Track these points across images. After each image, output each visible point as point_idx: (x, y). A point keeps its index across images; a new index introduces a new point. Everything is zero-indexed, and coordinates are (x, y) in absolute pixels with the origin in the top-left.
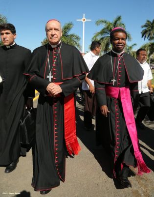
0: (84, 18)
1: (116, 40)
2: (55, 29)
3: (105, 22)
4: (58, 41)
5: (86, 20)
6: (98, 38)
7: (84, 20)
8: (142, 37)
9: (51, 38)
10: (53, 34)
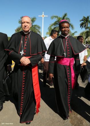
0: (43, 15)
1: (63, 28)
2: (27, 22)
3: (57, 17)
4: (29, 30)
5: (44, 16)
6: (53, 28)
7: (43, 16)
8: (81, 27)
9: (24, 28)
10: (26, 25)
